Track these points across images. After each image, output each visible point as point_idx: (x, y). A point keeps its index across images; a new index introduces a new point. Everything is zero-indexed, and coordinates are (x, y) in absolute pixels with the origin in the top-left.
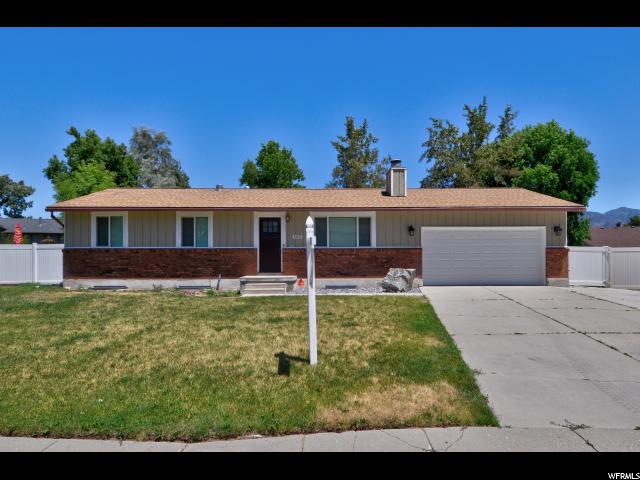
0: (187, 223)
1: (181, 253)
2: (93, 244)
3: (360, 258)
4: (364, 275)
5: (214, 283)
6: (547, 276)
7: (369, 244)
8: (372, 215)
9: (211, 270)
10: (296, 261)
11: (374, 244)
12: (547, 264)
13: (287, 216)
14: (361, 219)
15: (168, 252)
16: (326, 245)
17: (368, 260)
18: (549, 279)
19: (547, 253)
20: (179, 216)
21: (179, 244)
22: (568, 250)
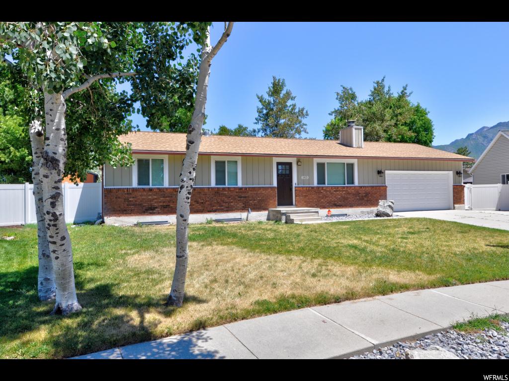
0: (220, 166)
1: (216, 191)
2: (135, 184)
3: (349, 194)
4: (351, 206)
5: (244, 215)
6: (454, 203)
7: (353, 183)
8: (355, 161)
9: (241, 205)
10: (305, 196)
11: (356, 183)
12: (454, 196)
13: (298, 162)
14: (348, 164)
15: (206, 191)
16: (324, 184)
17: (354, 195)
18: (455, 205)
19: (454, 188)
20: (213, 159)
21: (213, 184)
22: (464, 186)
